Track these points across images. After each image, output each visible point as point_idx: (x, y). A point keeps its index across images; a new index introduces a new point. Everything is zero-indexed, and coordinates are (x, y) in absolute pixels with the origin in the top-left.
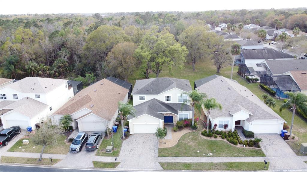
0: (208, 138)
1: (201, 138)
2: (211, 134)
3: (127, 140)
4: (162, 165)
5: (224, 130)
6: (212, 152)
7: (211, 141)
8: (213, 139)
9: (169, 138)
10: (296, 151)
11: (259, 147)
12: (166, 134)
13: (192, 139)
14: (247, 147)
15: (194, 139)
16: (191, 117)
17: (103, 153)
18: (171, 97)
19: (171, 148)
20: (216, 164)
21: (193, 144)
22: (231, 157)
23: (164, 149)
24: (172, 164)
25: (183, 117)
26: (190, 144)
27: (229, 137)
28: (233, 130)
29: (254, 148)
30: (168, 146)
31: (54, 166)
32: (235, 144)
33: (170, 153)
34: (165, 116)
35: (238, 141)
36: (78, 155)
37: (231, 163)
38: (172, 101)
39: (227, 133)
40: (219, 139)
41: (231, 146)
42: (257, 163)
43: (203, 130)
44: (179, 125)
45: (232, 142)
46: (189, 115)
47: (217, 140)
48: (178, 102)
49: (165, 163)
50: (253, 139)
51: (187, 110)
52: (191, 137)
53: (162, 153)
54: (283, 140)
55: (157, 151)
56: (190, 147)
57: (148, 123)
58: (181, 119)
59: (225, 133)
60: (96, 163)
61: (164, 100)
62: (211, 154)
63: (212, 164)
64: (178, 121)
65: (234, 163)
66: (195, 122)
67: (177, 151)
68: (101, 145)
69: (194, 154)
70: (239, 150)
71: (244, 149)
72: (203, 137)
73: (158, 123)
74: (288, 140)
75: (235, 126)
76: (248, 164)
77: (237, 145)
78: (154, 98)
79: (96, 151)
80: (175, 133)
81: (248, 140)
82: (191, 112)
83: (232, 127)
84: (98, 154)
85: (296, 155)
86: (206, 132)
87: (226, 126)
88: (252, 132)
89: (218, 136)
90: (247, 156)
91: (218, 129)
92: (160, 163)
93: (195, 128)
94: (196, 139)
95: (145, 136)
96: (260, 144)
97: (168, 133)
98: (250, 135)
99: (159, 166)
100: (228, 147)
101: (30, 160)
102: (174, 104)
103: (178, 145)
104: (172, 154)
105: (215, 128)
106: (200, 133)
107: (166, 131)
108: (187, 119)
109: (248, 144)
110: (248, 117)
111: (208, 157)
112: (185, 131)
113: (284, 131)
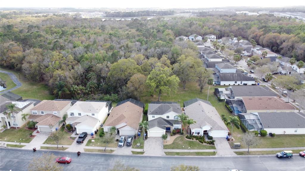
0: (189, 140)
1: (185, 139)
2: (191, 137)
3: (147, 140)
4: (166, 153)
5: (198, 135)
6: (190, 147)
7: (190, 141)
8: (191, 140)
9: (168, 139)
10: (231, 146)
11: (214, 144)
12: (167, 137)
13: (181, 140)
14: (208, 145)
15: (182, 140)
16: (180, 128)
17: (135, 147)
18: (170, 117)
19: (170, 145)
20: (192, 153)
21: (181, 143)
22: (199, 149)
23: (166, 145)
24: (170, 152)
25: (176, 128)
26: (179, 143)
27: (200, 139)
28: (202, 135)
29: (211, 145)
30: (168, 143)
31: (113, 153)
32: (202, 143)
33: (169, 147)
34: (166, 128)
35: (204, 141)
36: (123, 148)
37: (199, 152)
38: (170, 119)
39: (199, 137)
40: (194, 140)
41: (200, 144)
42: (211, 152)
43: (186, 135)
44: (174, 132)
45: (201, 142)
46: (179, 126)
47: (193, 141)
48: (173, 119)
49: (167, 152)
50: (211, 141)
51: (178, 124)
52: (180, 139)
53: (165, 147)
54: (227, 141)
55: (163, 146)
56: (179, 144)
57: (157, 132)
58: (175, 129)
59: (198, 137)
60: (133, 152)
61: (166, 118)
62: (190, 148)
63: (190, 153)
64: (173, 130)
65: (200, 152)
66: (182, 131)
67: (173, 146)
68: (134, 143)
69: (181, 148)
70: (204, 146)
71: (206, 146)
72: (186, 139)
73: (163, 132)
74: (229, 141)
75: (204, 133)
76: (207, 152)
77: (203, 143)
78: (160, 117)
79: (132, 146)
80: (172, 137)
81: (209, 141)
82: (181, 125)
83: (202, 134)
84: (133, 148)
85: (231, 149)
86: (188, 136)
87: (198, 133)
88: (212, 137)
89: (194, 138)
90: (207, 149)
91: (194, 134)
92: (164, 152)
93: (182, 134)
94: (183, 140)
95: (156, 138)
96: (214, 143)
97: (168, 137)
98: (211, 138)
99: (164, 153)
100: (199, 144)
101: (99, 150)
102: (171, 120)
103: (173, 143)
104: (170, 148)
105: (193, 134)
106: (185, 137)
107: (167, 136)
108: (178, 128)
109: (208, 143)
110: (210, 128)
111: (188, 149)
112: (177, 136)
113: (228, 136)
